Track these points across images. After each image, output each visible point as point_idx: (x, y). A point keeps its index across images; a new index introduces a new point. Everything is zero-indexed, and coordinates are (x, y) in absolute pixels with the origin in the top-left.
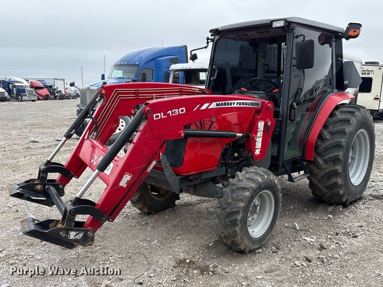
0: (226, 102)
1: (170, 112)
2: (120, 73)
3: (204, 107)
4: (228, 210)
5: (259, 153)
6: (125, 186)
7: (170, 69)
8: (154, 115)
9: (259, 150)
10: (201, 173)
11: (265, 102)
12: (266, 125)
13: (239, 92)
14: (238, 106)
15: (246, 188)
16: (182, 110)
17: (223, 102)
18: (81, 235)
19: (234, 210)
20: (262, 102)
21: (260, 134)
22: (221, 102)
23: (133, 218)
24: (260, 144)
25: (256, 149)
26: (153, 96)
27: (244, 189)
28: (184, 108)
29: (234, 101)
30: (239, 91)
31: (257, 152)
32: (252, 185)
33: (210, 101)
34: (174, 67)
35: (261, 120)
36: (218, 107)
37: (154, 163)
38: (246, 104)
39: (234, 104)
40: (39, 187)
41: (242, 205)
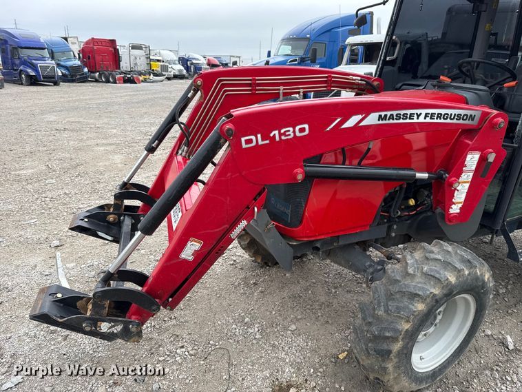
0: (402, 112)
1: (276, 132)
2: (287, 49)
3: (352, 122)
4: (375, 330)
5: (458, 211)
6: (191, 258)
7: (346, 43)
8: (243, 140)
9: (460, 205)
10: (338, 237)
11: (489, 113)
12: (483, 160)
13: (434, 86)
14: (428, 120)
15: (419, 295)
16: (303, 129)
17: (395, 113)
18: (119, 328)
19: (387, 334)
20: (483, 112)
21: (467, 177)
22: (389, 113)
23: (242, 269)
24: (464, 196)
25: (454, 203)
26: (279, 90)
27: (414, 296)
28: (306, 126)
29: (419, 111)
30: (435, 82)
31: (455, 209)
32: (433, 290)
33: (366, 109)
34: (352, 40)
35: (474, 149)
36: (381, 122)
37: (244, 223)
38: (446, 116)
39: (418, 116)
40: (111, 218)
41: (406, 326)
